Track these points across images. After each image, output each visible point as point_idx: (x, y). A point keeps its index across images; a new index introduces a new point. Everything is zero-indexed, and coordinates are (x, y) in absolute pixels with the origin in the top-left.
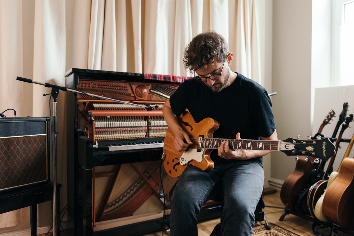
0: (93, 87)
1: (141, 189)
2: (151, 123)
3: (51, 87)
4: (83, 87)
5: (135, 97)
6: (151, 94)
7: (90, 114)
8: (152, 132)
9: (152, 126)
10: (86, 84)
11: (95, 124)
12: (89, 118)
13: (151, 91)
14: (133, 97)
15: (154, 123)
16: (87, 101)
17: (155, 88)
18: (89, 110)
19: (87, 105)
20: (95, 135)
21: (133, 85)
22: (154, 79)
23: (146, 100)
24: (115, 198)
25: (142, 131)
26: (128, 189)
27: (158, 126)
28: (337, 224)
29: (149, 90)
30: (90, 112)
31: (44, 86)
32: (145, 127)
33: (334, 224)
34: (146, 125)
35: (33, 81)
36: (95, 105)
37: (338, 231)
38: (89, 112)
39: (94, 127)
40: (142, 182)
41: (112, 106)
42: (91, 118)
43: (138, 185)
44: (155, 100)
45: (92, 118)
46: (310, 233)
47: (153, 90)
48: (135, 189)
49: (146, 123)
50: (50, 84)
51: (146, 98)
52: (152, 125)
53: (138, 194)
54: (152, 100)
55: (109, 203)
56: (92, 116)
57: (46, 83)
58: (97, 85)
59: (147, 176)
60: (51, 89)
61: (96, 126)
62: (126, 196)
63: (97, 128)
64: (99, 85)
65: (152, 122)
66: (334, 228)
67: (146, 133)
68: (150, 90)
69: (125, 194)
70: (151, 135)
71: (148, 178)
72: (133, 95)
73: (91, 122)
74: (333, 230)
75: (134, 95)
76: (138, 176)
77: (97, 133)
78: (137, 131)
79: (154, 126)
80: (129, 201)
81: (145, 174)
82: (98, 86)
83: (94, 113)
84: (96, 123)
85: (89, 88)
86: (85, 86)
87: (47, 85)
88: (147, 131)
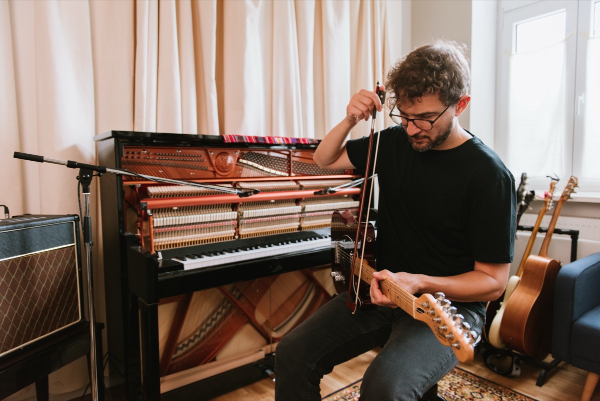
0: (145, 158)
1: (229, 316)
2: (243, 213)
3: (78, 167)
4: (128, 159)
5: (214, 172)
6: (240, 166)
7: (145, 205)
8: (244, 228)
9: (246, 218)
10: (133, 153)
11: (153, 221)
12: (143, 211)
13: (241, 160)
14: (212, 171)
15: (248, 213)
16: (138, 184)
17: (246, 157)
18: (142, 199)
19: (137, 190)
20: (154, 239)
21: (211, 152)
22: (240, 141)
23: (232, 176)
24: (189, 334)
25: (228, 227)
26: (208, 319)
27: (253, 218)
28: (518, 351)
29: (236, 160)
30: (145, 202)
31: (66, 166)
32: (233, 220)
33: (514, 351)
34: (236, 217)
35: (44, 159)
36: (152, 190)
37: (521, 362)
38: (142, 202)
39: (152, 226)
40: (229, 305)
41: (179, 190)
42: (146, 211)
43: (224, 311)
44: (246, 176)
45: (149, 211)
46: (481, 365)
47: (243, 158)
48: (219, 317)
49: (235, 214)
50: (76, 162)
51: (232, 172)
52: (244, 216)
53: (224, 325)
54: (242, 176)
55: (180, 343)
56: (148, 208)
57: (69, 162)
58: (152, 154)
59: (238, 294)
60: (78, 170)
61: (155, 225)
62: (205, 330)
63: (157, 227)
64: (155, 154)
65: (245, 212)
66: (515, 358)
67: (235, 229)
68: (238, 159)
69: (204, 327)
70: (243, 232)
71: (239, 299)
72: (212, 169)
73: (147, 218)
74: (514, 361)
75: (214, 168)
76: (223, 296)
77: (157, 235)
78: (221, 228)
79: (248, 218)
80: (210, 337)
81: (234, 293)
82: (153, 157)
83: (150, 203)
84: (155, 220)
85: (138, 160)
86: (133, 157)
87: (71, 165)
88: (236, 227)
